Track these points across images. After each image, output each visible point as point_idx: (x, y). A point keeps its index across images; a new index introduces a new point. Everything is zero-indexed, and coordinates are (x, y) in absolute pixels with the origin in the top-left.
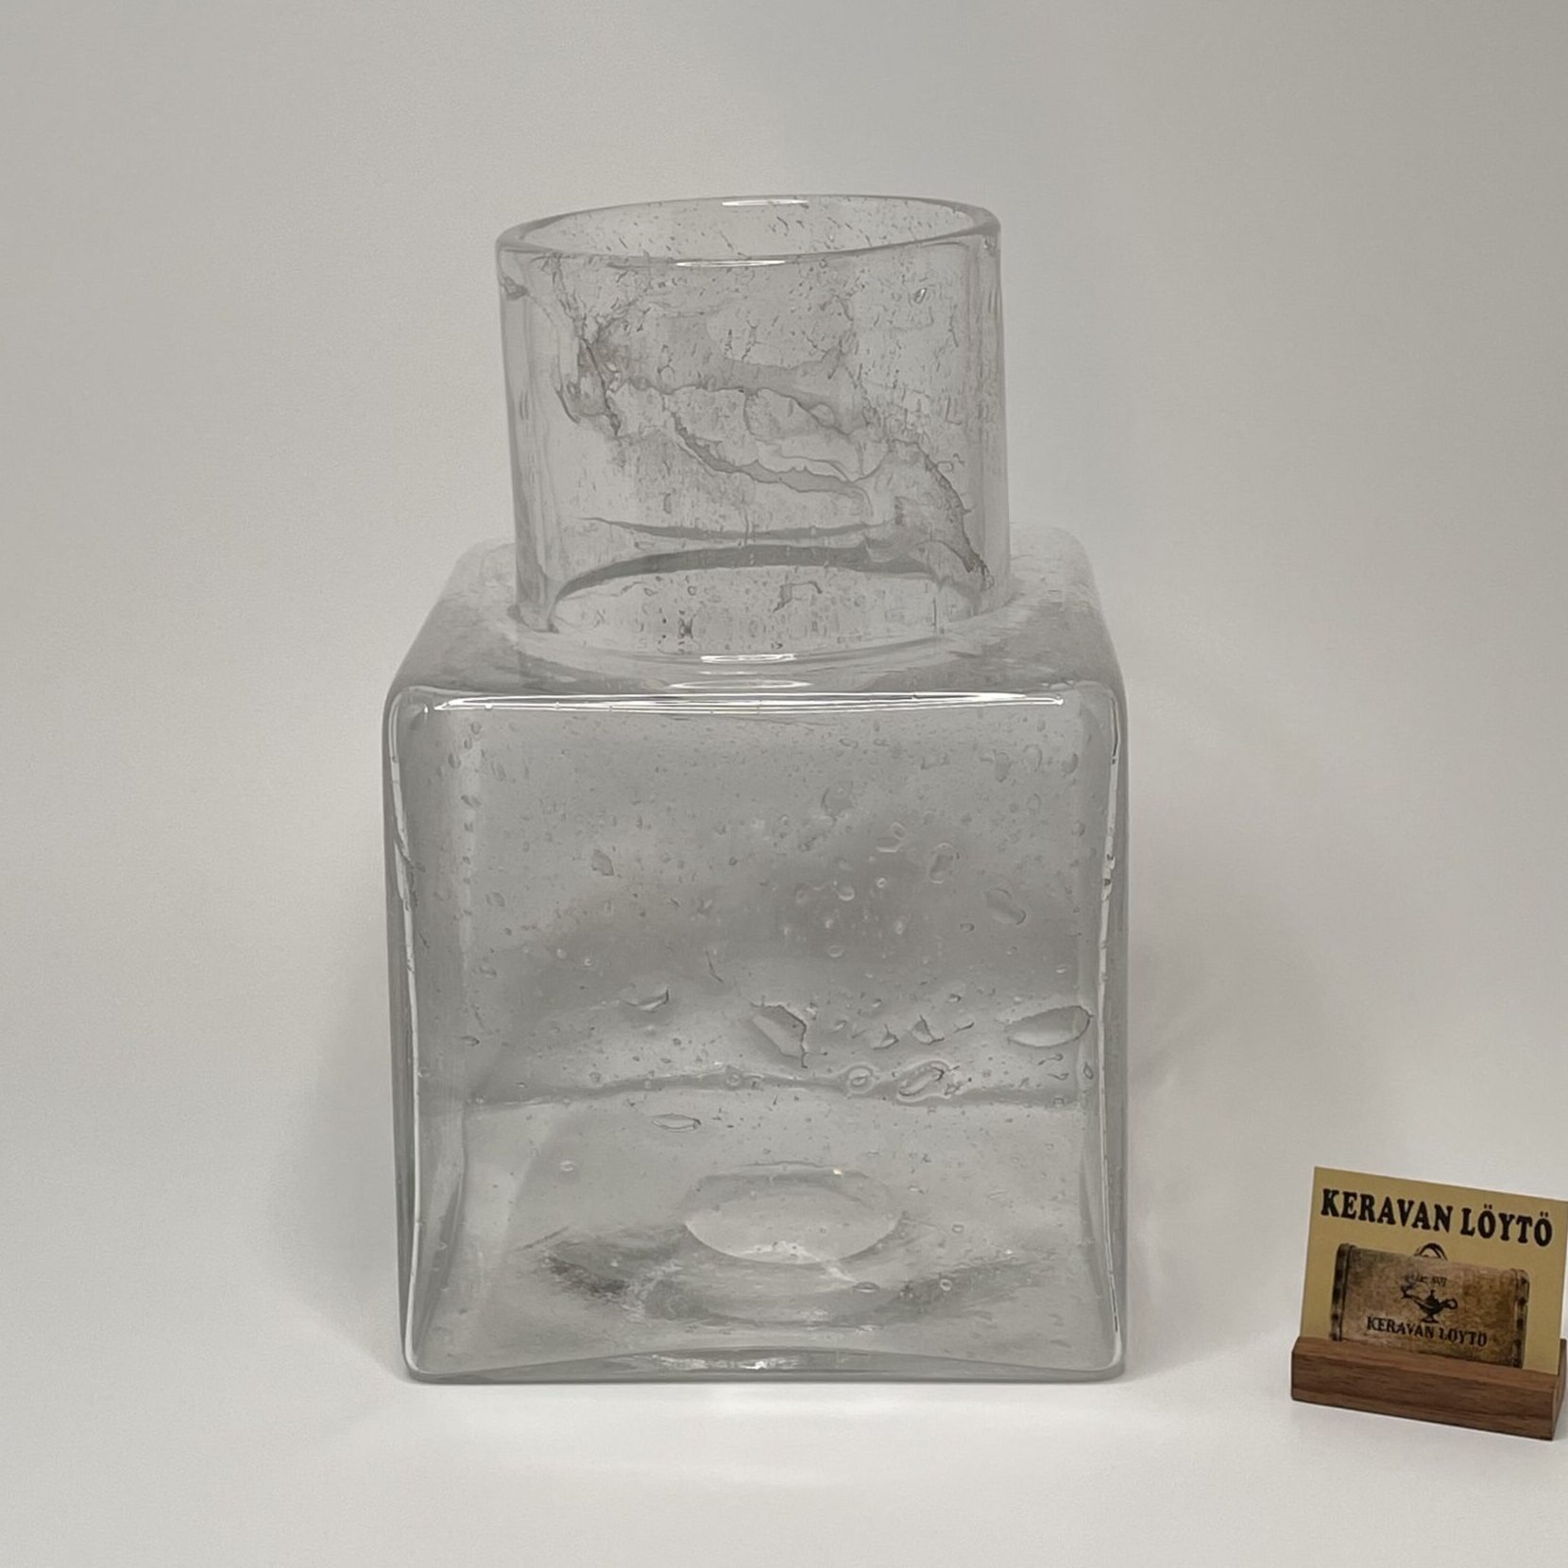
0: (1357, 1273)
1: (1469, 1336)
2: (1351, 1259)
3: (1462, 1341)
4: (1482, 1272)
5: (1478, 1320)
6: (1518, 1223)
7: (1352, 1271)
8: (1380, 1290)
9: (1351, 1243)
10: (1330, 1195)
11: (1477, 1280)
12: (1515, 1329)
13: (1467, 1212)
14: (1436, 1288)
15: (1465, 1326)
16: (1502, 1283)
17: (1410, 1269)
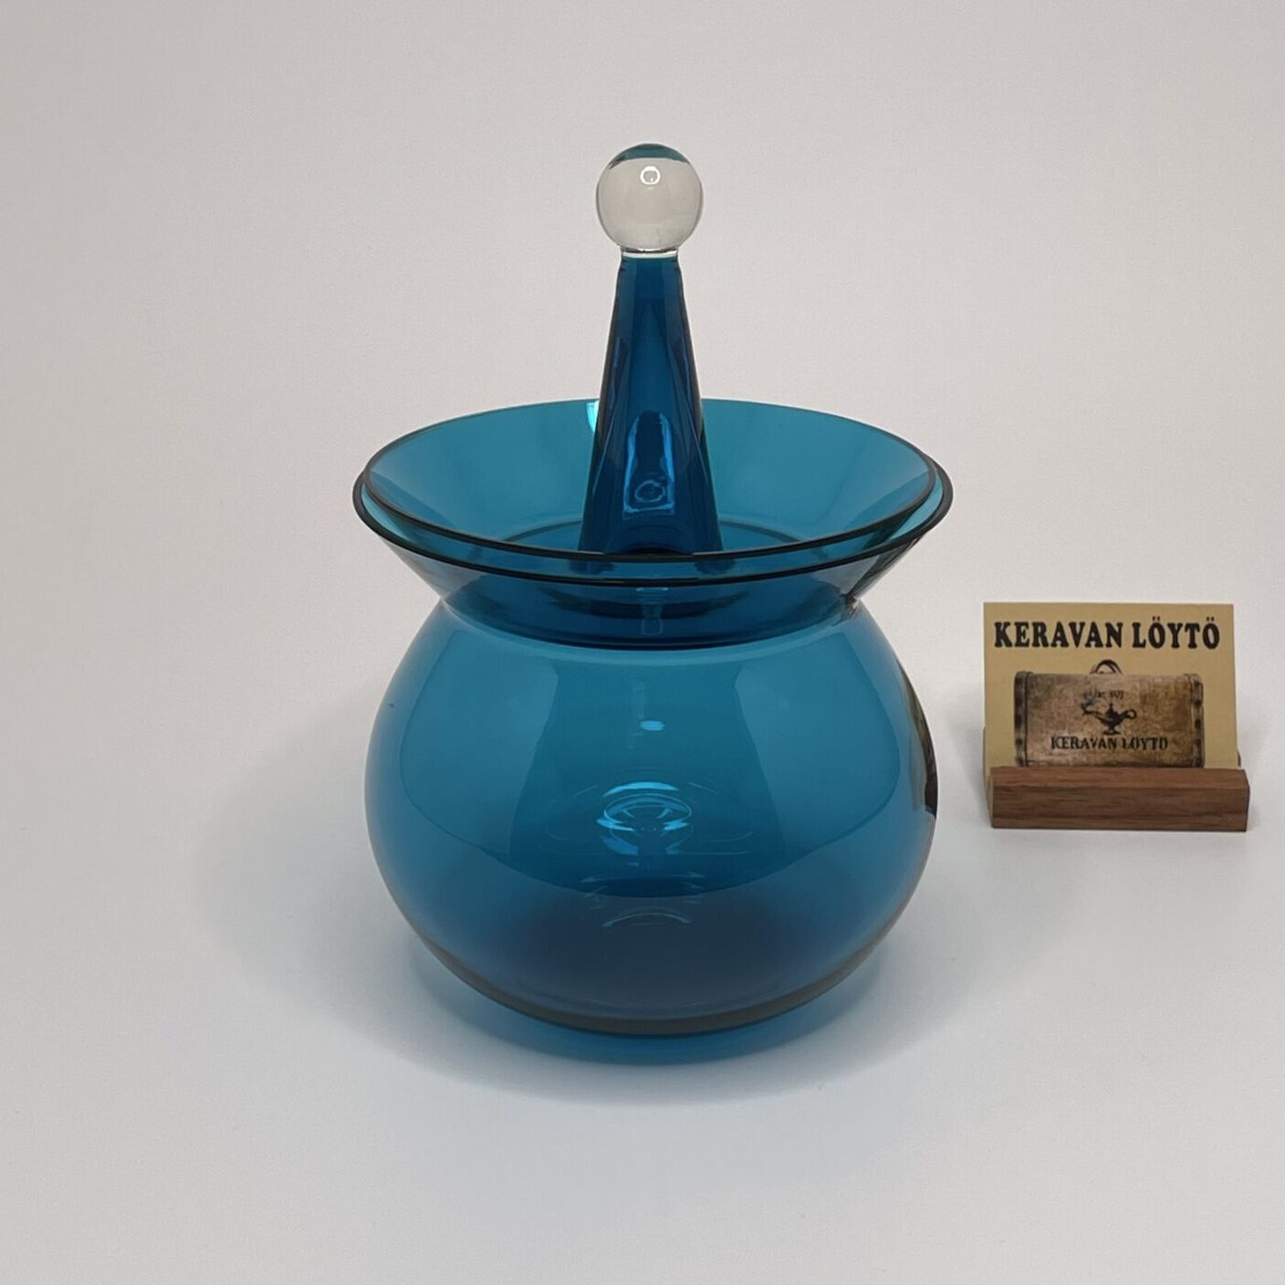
0: (1036, 697)
1: (1150, 743)
2: (1029, 685)
3: (1145, 748)
4: (1156, 681)
5: (1158, 726)
6: (1186, 630)
7: (1032, 696)
8: (1061, 711)
9: (1028, 670)
10: (1002, 628)
11: (1152, 688)
12: (1194, 729)
13: (1136, 626)
14: (1114, 700)
15: (1145, 732)
16: (1176, 688)
17: (1088, 687)
